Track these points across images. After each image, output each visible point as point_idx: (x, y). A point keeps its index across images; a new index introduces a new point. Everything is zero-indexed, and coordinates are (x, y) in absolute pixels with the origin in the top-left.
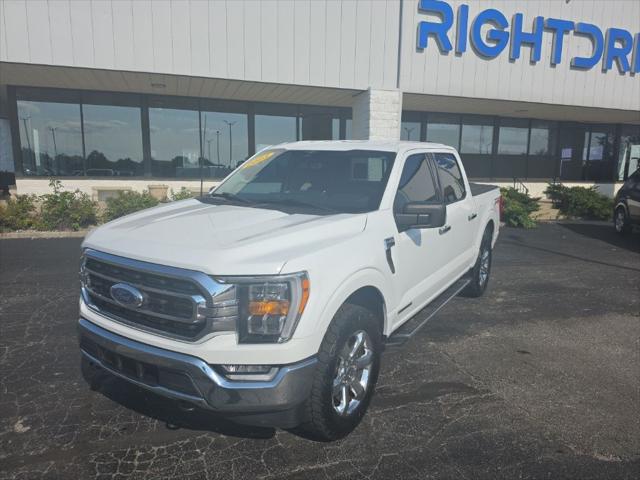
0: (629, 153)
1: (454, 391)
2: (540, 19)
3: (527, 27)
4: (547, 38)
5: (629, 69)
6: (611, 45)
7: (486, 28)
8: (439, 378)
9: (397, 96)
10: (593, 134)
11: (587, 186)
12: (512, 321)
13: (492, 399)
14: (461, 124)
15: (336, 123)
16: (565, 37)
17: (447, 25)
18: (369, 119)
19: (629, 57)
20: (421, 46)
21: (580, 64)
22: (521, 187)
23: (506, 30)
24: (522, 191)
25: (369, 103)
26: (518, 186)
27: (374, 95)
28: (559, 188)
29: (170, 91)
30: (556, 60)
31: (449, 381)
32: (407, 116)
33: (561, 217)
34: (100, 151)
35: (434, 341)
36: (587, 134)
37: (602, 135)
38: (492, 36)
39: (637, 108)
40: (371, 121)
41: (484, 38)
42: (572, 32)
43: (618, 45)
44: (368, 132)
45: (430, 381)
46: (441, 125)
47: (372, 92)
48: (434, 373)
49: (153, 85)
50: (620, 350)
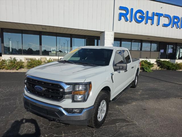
0: (180, 51)
1: (122, 122)
2: (154, 13)
3: (150, 15)
4: (156, 18)
5: (179, 27)
6: (174, 20)
7: (138, 15)
8: (118, 118)
9: (113, 34)
10: (169, 46)
11: (167, 60)
12: (142, 100)
13: (133, 124)
14: (131, 42)
15: (96, 41)
16: (161, 17)
17: (127, 13)
18: (104, 40)
19: (179, 24)
20: (120, 19)
21: (165, 25)
22: (148, 60)
23: (144, 15)
24: (149, 61)
25: (104, 35)
26: (147, 60)
27: (106, 33)
28: (159, 60)
29: (48, 30)
30: (158, 24)
31: (121, 118)
32: (116, 39)
33: (160, 69)
34: (31, 48)
35: (118, 105)
36: (168, 46)
37: (172, 46)
38: (140, 17)
39: (181, 39)
40: (105, 40)
41: (137, 18)
42: (162, 16)
43: (176, 20)
44: (104, 43)
45: (115, 118)
46: (126, 42)
47: (105, 32)
48: (116, 116)
49: (43, 29)
50: (174, 109)
